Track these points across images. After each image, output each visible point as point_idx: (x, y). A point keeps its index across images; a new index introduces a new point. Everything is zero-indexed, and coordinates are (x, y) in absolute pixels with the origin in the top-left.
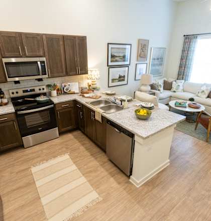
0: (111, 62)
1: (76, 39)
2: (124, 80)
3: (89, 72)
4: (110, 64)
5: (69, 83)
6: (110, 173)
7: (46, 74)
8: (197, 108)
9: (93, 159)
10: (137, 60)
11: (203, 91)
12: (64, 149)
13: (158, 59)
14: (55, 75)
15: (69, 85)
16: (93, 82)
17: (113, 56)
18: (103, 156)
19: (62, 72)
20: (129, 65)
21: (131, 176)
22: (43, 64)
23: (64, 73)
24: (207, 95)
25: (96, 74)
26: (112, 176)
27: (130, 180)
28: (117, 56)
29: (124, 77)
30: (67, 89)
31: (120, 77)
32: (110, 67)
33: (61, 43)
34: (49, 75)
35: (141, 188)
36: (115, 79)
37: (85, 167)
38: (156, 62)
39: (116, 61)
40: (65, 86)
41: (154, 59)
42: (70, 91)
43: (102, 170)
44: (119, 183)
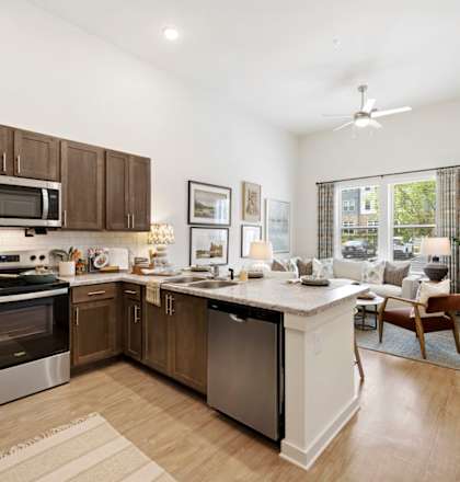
0: (196, 215)
1: (131, 160)
2: (220, 255)
3: (152, 228)
4: (193, 220)
5: (107, 249)
6: (224, 447)
7: (57, 219)
8: (371, 299)
9: (171, 419)
10: (243, 218)
11: (372, 273)
12: (87, 407)
13: (279, 221)
14: (79, 224)
15: (107, 253)
16: (159, 250)
17: (198, 206)
18: (198, 409)
19: (95, 221)
20: (230, 225)
21: (283, 441)
22: (54, 197)
23: (100, 223)
24: (381, 279)
25: (167, 232)
26: (232, 454)
27: (281, 455)
28: (205, 207)
29: (221, 248)
30: (100, 262)
31: (213, 248)
32: (192, 226)
33: (100, 162)
34: (63, 223)
35: (315, 470)
36: (204, 252)
37: (153, 442)
38: (277, 226)
39: (205, 216)
40: (96, 255)
41: (273, 220)
42: (107, 266)
43: (202, 441)
44: (255, 468)
